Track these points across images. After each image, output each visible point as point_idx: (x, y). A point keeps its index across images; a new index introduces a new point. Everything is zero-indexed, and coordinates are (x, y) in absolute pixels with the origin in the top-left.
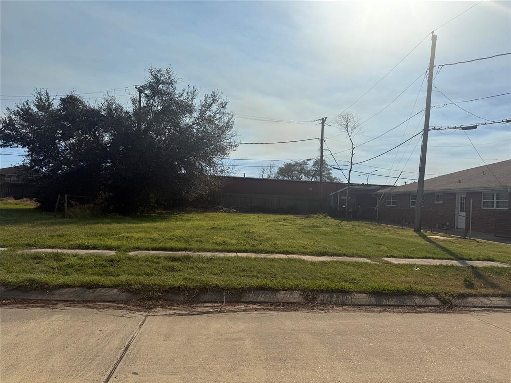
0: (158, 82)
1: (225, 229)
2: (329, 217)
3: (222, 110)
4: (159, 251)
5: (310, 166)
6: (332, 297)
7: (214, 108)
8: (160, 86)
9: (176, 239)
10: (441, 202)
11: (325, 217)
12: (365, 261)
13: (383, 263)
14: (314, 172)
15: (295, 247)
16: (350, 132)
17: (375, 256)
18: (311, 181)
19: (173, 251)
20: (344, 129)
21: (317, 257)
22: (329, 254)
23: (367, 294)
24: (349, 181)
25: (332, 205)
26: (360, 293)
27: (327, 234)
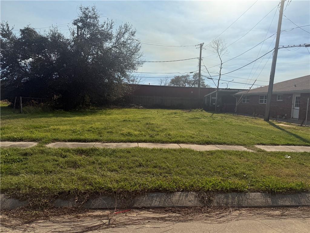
0: (86, 16)
1: (134, 121)
2: (204, 111)
3: (133, 37)
4: (74, 142)
5: (191, 78)
6: (227, 197)
7: (126, 36)
8: (88, 20)
9: (93, 130)
10: (282, 100)
11: (202, 111)
12: (243, 149)
13: (258, 151)
14: (193, 82)
15: (184, 137)
16: (219, 53)
17: (248, 143)
18: (192, 87)
19: (86, 142)
20: (216, 51)
21: (203, 146)
22: (213, 143)
23: (261, 192)
24: (218, 87)
25: (206, 103)
26: (254, 192)
27: (206, 124)
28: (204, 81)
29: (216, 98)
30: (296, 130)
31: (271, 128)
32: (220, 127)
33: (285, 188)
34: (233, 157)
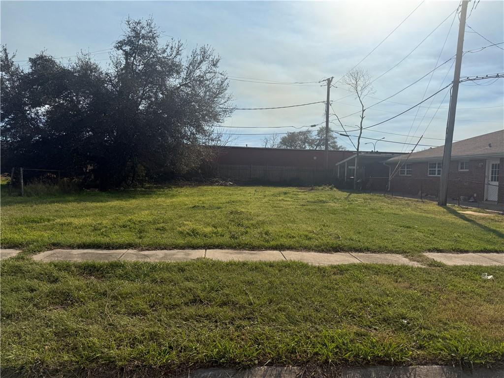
1: (211, 207)
2: (335, 189)
3: (214, 69)
5: (314, 135)
7: (204, 67)
8: (141, 42)
10: (468, 170)
11: (331, 189)
12: (400, 260)
13: (430, 265)
14: (318, 141)
15: (294, 237)
16: (359, 93)
17: (411, 249)
18: (316, 150)
19: (110, 249)
20: (352, 89)
21: (326, 254)
22: (345, 248)
23: (441, 365)
24: (358, 149)
25: (338, 175)
26: (426, 364)
27: (336, 212)
28: (336, 140)
29: (355, 167)
30: (496, 221)
31: (451, 218)
32: (361, 218)
33: (491, 354)
34: (383, 279)
